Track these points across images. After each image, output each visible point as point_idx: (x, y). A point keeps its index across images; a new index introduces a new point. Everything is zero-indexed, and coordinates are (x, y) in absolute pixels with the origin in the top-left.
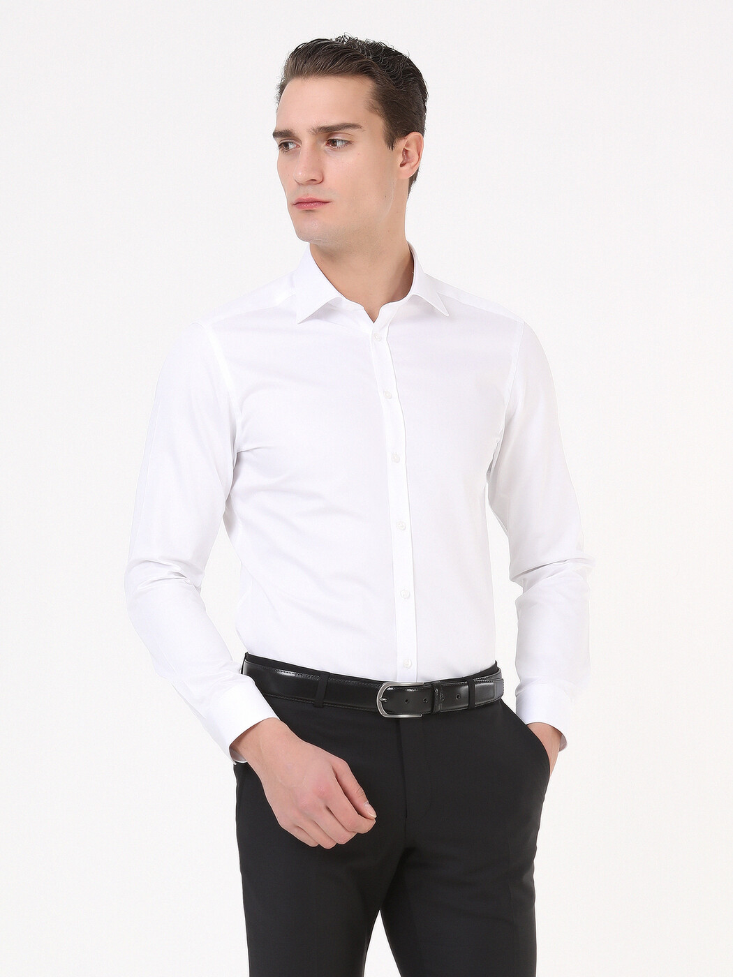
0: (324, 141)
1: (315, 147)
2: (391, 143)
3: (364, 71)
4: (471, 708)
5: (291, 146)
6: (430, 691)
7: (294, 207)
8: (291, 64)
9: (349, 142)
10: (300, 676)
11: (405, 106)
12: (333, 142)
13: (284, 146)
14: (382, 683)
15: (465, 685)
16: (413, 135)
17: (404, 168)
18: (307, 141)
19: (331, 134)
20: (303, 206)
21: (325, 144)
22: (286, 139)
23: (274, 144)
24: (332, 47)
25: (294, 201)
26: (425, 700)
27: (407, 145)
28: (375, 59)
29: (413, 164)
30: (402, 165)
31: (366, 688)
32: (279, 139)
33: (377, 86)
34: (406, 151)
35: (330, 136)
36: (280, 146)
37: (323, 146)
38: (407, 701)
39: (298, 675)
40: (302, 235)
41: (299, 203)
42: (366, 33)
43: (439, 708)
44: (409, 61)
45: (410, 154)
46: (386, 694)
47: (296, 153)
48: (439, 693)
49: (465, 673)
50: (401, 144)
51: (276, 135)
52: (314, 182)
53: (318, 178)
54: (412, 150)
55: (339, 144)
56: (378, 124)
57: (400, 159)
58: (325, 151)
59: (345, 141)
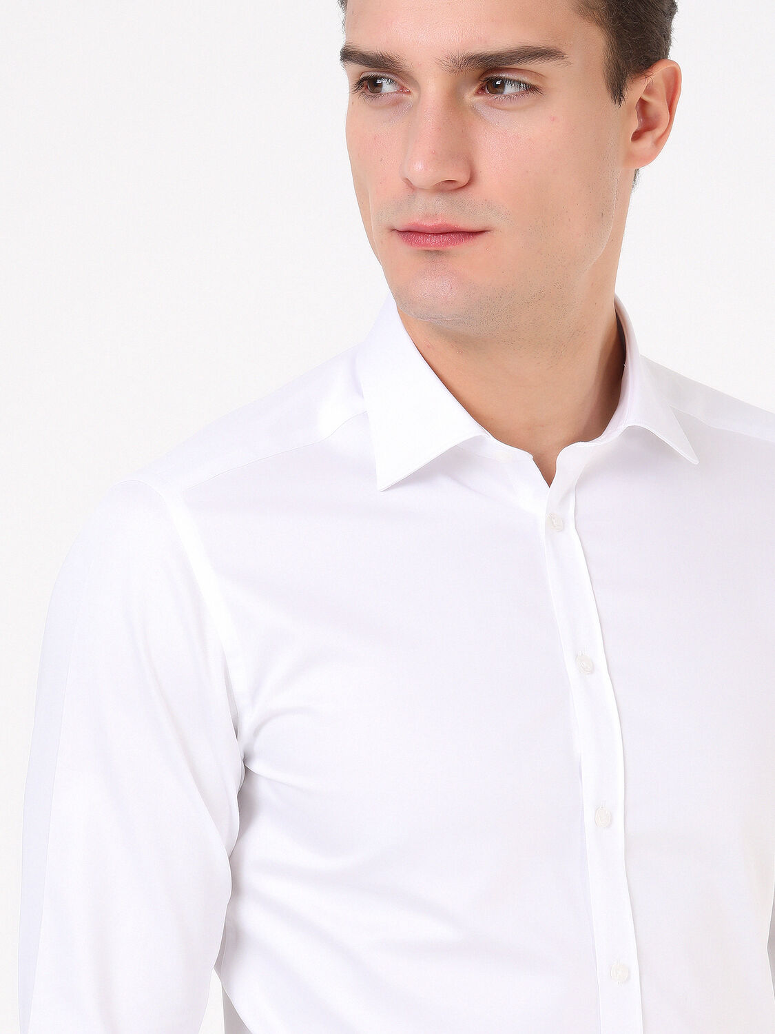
0: (474, 83)
1: (454, 98)
2: (617, 91)
5: (387, 87)
7: (396, 240)
9: (531, 88)
12: (495, 87)
13: (368, 85)
16: (661, 69)
17: (639, 142)
19: (496, 69)
20: (423, 239)
21: (475, 89)
22: (373, 69)
23: (341, 78)
25: (397, 224)
27: (649, 91)
29: (658, 133)
30: (637, 136)
32: (357, 68)
34: (643, 104)
35: (489, 73)
36: (357, 83)
37: (470, 96)
41: (410, 233)
45: (651, 112)
47: (399, 106)
50: (635, 91)
51: (348, 55)
52: (451, 186)
53: (462, 178)
54: (658, 104)
55: (509, 89)
57: (634, 125)
58: (473, 107)
59: (524, 84)
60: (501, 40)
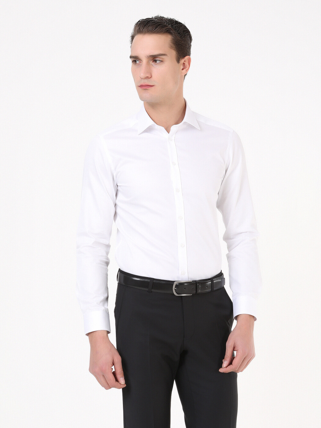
0: (152, 60)
1: (148, 63)
2: (178, 61)
3: (168, 32)
4: (212, 291)
5: (137, 62)
6: (195, 284)
7: (139, 87)
8: (137, 28)
9: (162, 61)
10: (142, 280)
11: (184, 45)
12: (155, 61)
13: (134, 61)
14: (174, 282)
15: (210, 282)
16: (187, 57)
17: (183, 71)
18: (144, 61)
19: (155, 58)
20: (143, 87)
21: (152, 61)
22: (135, 59)
23: (130, 61)
24: (155, 22)
25: (139, 85)
26: (193, 288)
27: (185, 61)
28: (172, 26)
29: (187, 69)
30: (183, 69)
31: (168, 284)
32: (132, 59)
33: (173, 38)
34: (184, 64)
35: (154, 58)
36: (133, 61)
37: (151, 62)
38: (185, 289)
39: (141, 280)
40: (141, 98)
41: (141, 86)
42: (168, 15)
43: (199, 291)
44: (185, 27)
45: (185, 65)
46: (176, 286)
47: (139, 65)
48: (199, 286)
49: (209, 276)
50: (182, 61)
51: (131, 57)
52: (148, 78)
53: (150, 76)
54: (187, 63)
55: (158, 62)
56: (173, 53)
57: (182, 67)
58: (152, 65)
59: (160, 60)
60: (156, 53)
